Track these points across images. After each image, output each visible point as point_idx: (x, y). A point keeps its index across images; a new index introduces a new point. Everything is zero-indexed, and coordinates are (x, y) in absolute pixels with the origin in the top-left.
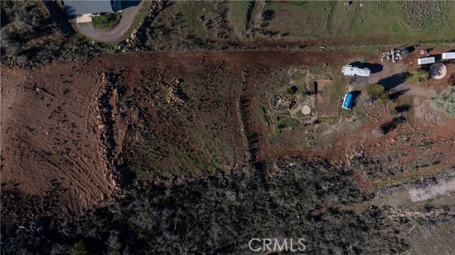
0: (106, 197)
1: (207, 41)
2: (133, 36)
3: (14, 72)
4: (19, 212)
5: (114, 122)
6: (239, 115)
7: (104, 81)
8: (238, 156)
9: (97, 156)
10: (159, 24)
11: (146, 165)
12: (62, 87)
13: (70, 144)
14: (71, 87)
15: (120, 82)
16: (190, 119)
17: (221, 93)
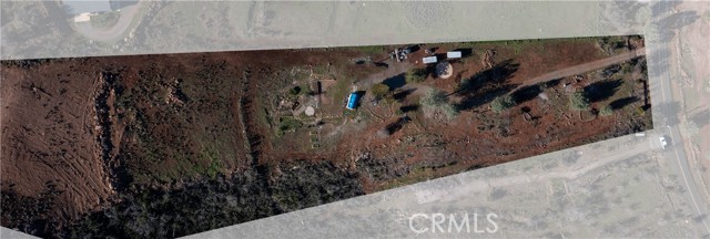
0: (102, 201)
1: (208, 40)
2: (131, 35)
3: (12, 72)
4: (13, 214)
5: (111, 123)
6: (240, 116)
7: (102, 81)
8: (239, 159)
9: (93, 158)
10: (159, 23)
11: (143, 169)
12: (60, 87)
13: (66, 145)
14: (68, 86)
15: (118, 82)
16: (190, 119)
17: (222, 93)
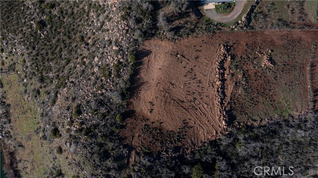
0: (217, 133)
1: (291, 22)
2: (243, 19)
3: (164, 43)
4: (162, 143)
5: (226, 80)
6: (308, 76)
7: (223, 50)
8: (304, 105)
9: (213, 104)
10: (260, 10)
11: (243, 112)
12: (195, 54)
13: (196, 95)
14: (200, 54)
15: (232, 52)
16: (276, 78)
17: (297, 60)
